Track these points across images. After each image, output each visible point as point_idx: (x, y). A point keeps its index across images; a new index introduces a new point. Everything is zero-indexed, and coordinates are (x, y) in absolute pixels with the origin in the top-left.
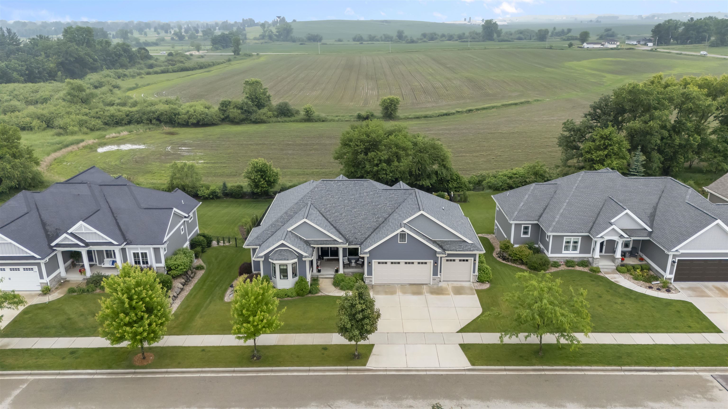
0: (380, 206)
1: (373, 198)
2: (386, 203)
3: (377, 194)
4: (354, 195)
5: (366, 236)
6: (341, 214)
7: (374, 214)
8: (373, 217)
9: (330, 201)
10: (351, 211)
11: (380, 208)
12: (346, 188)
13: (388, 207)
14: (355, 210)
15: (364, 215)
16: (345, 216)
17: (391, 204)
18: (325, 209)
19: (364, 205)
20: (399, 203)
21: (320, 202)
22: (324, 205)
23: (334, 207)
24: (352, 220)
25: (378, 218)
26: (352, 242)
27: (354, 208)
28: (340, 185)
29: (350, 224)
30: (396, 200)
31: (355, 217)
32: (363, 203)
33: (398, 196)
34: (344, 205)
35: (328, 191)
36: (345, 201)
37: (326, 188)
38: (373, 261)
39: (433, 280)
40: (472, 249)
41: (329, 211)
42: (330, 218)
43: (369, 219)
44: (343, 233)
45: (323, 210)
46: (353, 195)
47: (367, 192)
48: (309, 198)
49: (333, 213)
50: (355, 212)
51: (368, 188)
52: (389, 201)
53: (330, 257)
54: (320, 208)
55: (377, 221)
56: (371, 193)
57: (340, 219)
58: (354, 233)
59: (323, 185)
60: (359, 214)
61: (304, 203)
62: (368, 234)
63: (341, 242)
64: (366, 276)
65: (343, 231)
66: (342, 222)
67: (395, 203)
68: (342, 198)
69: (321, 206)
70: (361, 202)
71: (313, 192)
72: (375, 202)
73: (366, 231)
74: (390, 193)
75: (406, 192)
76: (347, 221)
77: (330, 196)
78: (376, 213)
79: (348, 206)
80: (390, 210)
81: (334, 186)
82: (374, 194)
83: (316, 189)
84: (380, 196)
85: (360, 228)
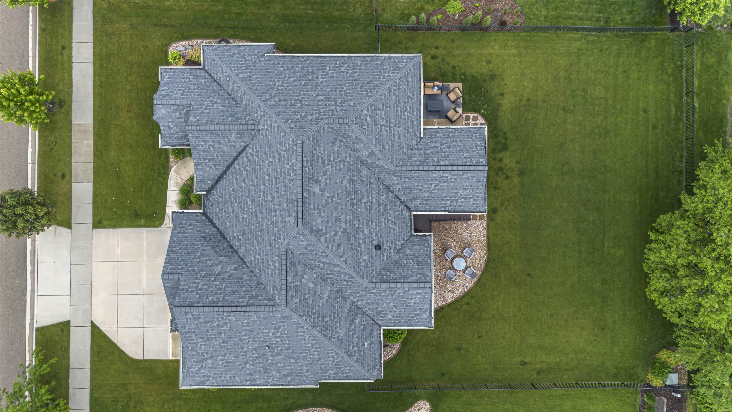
0: (255, 243)
1: (268, 233)
2: (259, 255)
3: (275, 240)
4: (273, 201)
5: (214, 221)
6: (244, 181)
7: (244, 234)
8: (239, 232)
9: (263, 161)
10: (248, 197)
11: (253, 243)
12: (285, 186)
13: (254, 256)
14: (250, 203)
15: (243, 218)
16: (241, 187)
17: (258, 263)
18: (251, 154)
19: (257, 216)
20: (260, 276)
21: (262, 144)
22: (257, 151)
23: (254, 168)
24: (235, 198)
25: (239, 240)
26: (208, 200)
27: (253, 201)
28: (289, 175)
29: (230, 195)
30: (265, 271)
31: (240, 203)
32: (260, 215)
33: (272, 274)
34: (257, 185)
35: (280, 154)
36: (264, 185)
37: (284, 151)
41: (249, 161)
42: (238, 164)
43: (236, 225)
44: (218, 186)
45: (251, 151)
46: (273, 198)
47: (277, 222)
48: (267, 124)
49: (245, 168)
50: (247, 204)
51: (284, 224)
52: (263, 259)
54: (253, 145)
55: (234, 237)
56: (276, 229)
57: (237, 179)
58: (218, 202)
59: (289, 144)
60: (244, 210)
61: (261, 119)
62: (217, 223)
65: (221, 185)
66: (233, 182)
67: (259, 269)
68: (269, 180)
69: (256, 147)
70: (261, 213)
71: (278, 130)
72: (261, 236)
73: (221, 221)
74: (275, 262)
75: (277, 289)
76: (234, 190)
77: (271, 160)
78: (245, 236)
79: (255, 191)
80: (249, 259)
81: (288, 164)
82: (274, 235)
83: (282, 134)
84: (270, 245)
85: (225, 211)
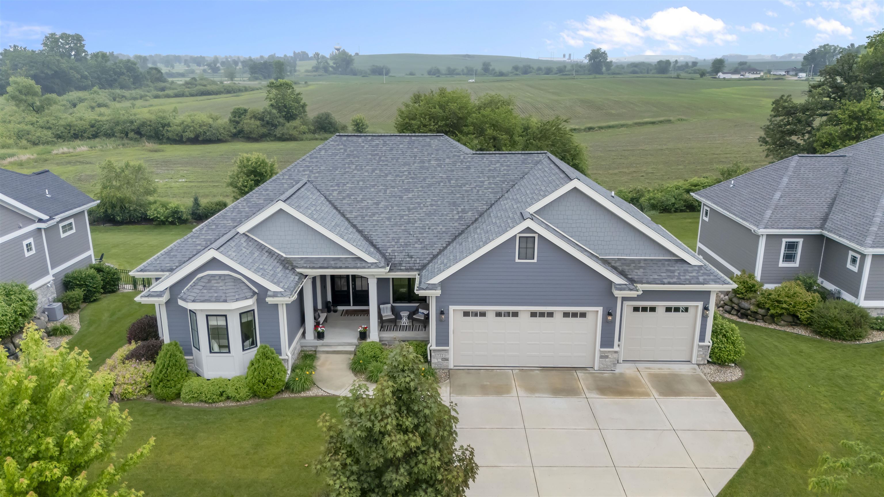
0: (467, 187)
1: (453, 171)
2: (483, 182)
3: (462, 162)
4: (409, 165)
5: (435, 252)
6: (377, 203)
7: (454, 204)
8: (452, 211)
9: (353, 176)
10: (401, 198)
11: (467, 191)
12: (391, 150)
13: (486, 189)
14: (410, 195)
15: (432, 205)
16: (387, 207)
17: (495, 184)
18: (340, 193)
19: (430, 186)
20: (513, 181)
21: (330, 178)
22: (338, 185)
23: (361, 189)
24: (402, 217)
25: (464, 211)
26: (400, 264)
27: (408, 191)
28: (378, 145)
29: (396, 224)
30: (505, 175)
31: (409, 210)
32: (429, 181)
33: (508, 166)
34: (385, 185)
35: (349, 156)
36: (387, 175)
37: (345, 150)
38: (452, 308)
39: (601, 357)
40: (701, 279)
41: (349, 196)
42: (351, 212)
43: (442, 215)
44: (380, 244)
45: (335, 193)
46: (405, 164)
47: (437, 160)
48: (304, 171)
49: (358, 202)
50: (411, 199)
51: (440, 152)
52: (489, 177)
53: (352, 308)
54: (328, 190)
55: (460, 218)
56: (447, 161)
57: (374, 215)
58: (406, 245)
59: (338, 145)
60: (419, 203)
61: (293, 179)
62: (439, 246)
63: (372, 264)
64: (434, 347)
65: (379, 240)
66: (377, 221)
67: (503, 182)
68: (381, 170)
69: (332, 186)
70: (424, 179)
71: (316, 158)
72: (457, 180)
73: (435, 240)
74: (491, 162)
75: (526, 159)
76: (389, 219)
77: (353, 167)
78: (459, 201)
79: (393, 187)
80: (491, 196)
81: (363, 147)
82: (454, 163)
83: (323, 152)
84: (469, 168)
85: (421, 233)
